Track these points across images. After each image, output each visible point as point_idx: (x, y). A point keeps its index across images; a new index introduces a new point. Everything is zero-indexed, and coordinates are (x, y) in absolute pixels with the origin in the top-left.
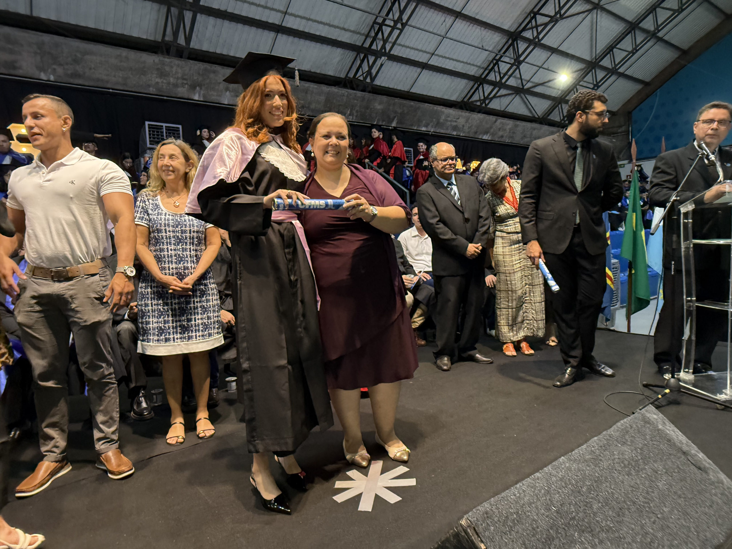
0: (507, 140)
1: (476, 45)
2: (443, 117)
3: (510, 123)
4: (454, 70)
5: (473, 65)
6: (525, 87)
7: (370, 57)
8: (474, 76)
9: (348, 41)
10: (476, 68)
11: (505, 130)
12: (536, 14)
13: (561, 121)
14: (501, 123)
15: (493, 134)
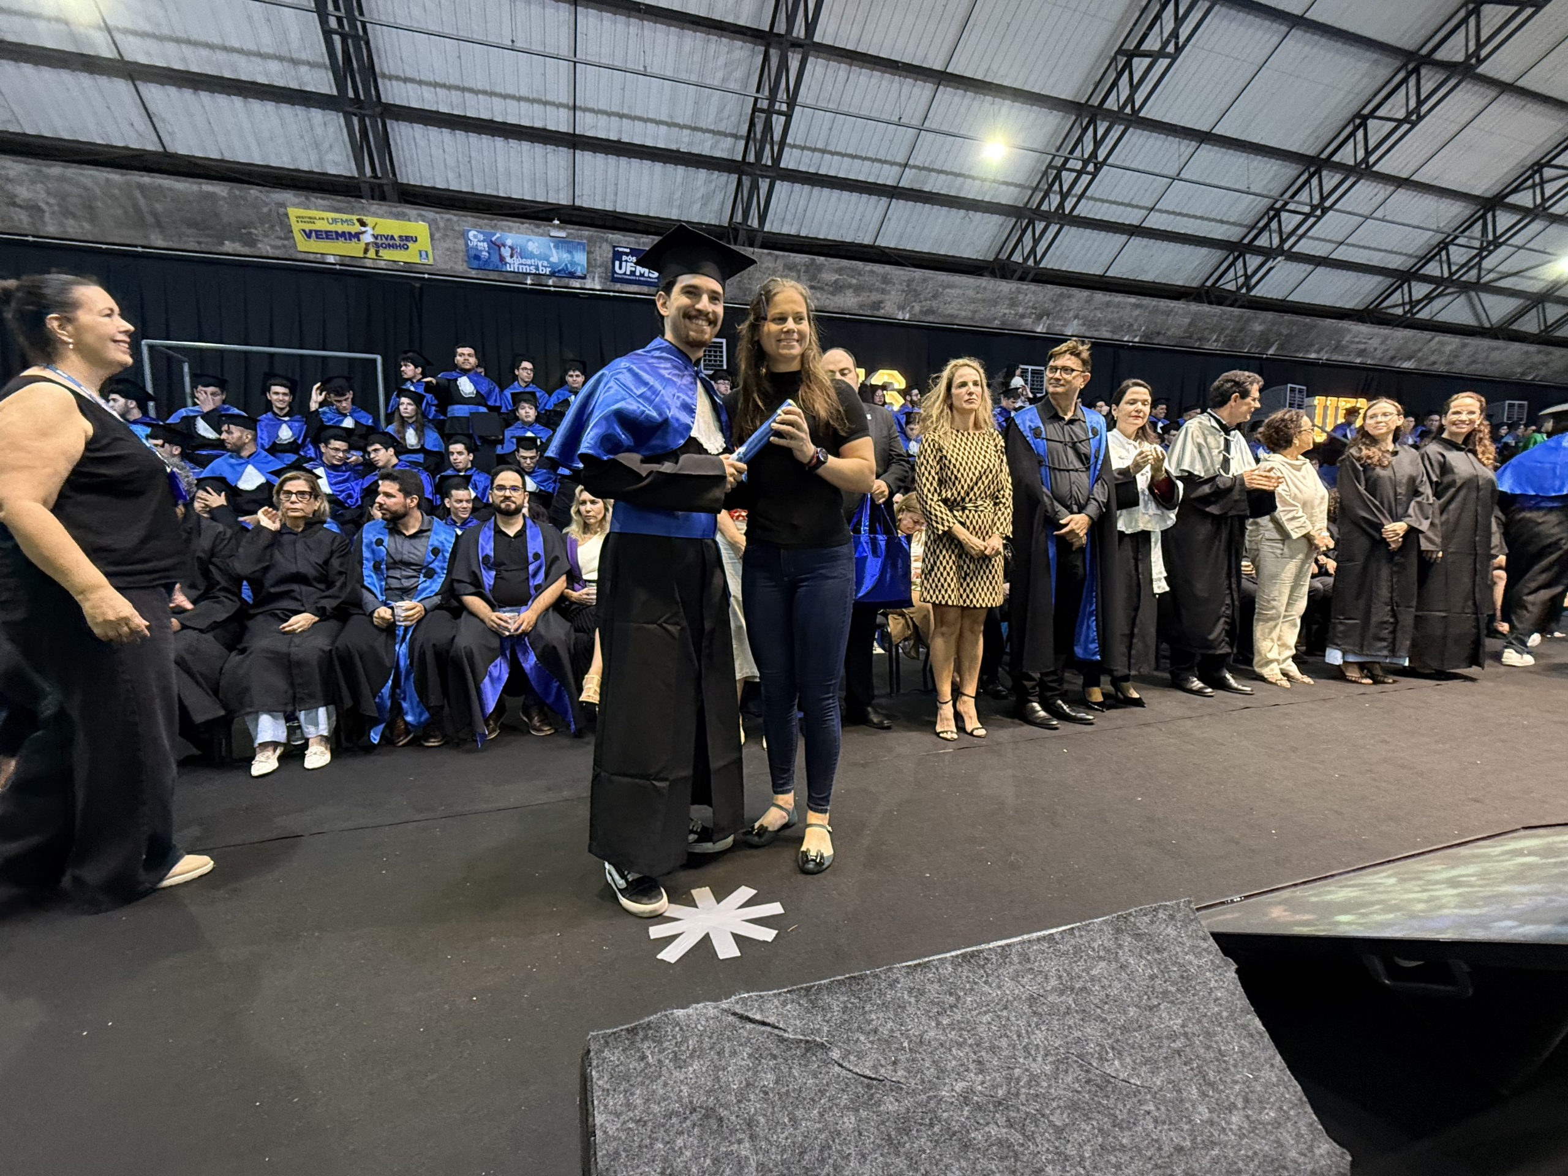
0: (1441, 368)
1: (1416, 223)
2: (1347, 338)
3: (1453, 342)
4: (1365, 262)
5: (1401, 254)
6: (1482, 281)
7: (1248, 256)
8: (1396, 270)
9: (1219, 237)
10: (1404, 258)
11: (1444, 353)
12: (1543, 166)
13: (1541, 331)
14: (1439, 342)
15: (1420, 360)
